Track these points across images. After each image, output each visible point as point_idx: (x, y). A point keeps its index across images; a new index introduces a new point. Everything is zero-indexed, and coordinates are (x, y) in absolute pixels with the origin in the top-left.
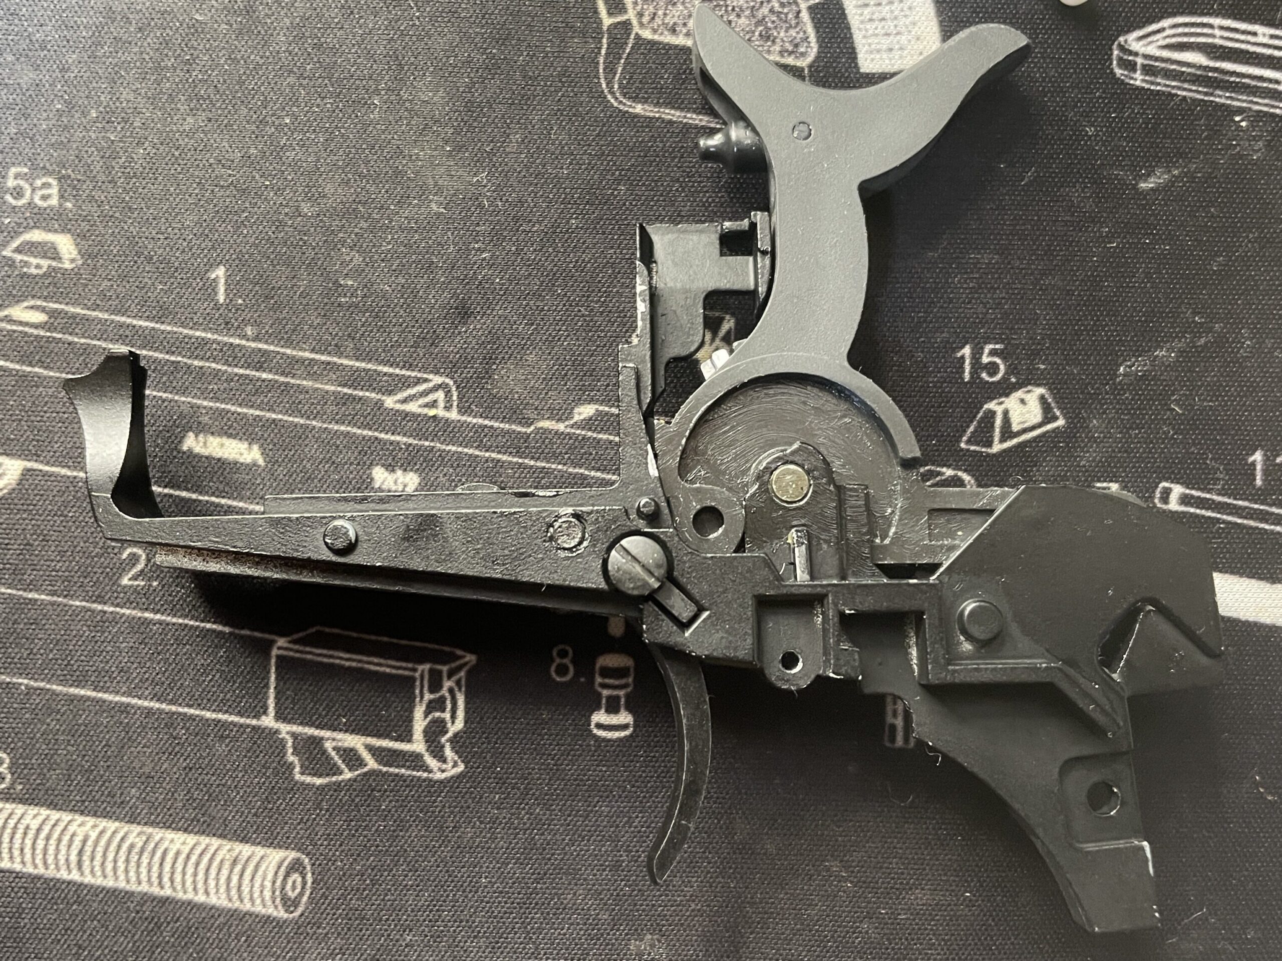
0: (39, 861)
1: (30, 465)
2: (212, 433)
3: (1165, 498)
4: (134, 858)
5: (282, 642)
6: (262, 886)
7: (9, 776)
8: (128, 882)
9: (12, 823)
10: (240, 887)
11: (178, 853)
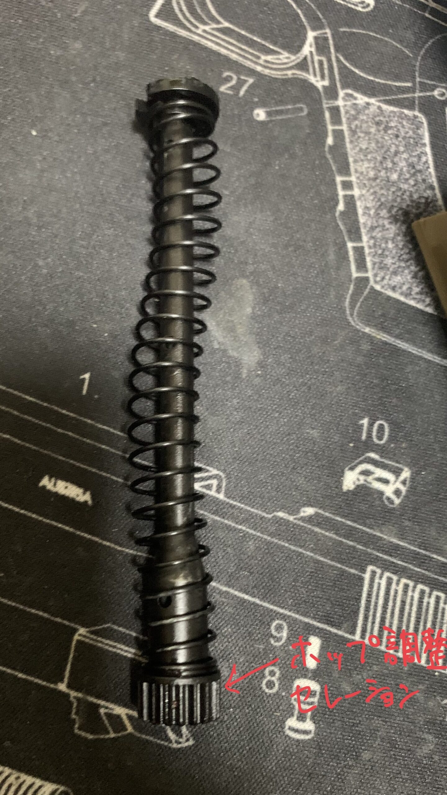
5: (82, 631)
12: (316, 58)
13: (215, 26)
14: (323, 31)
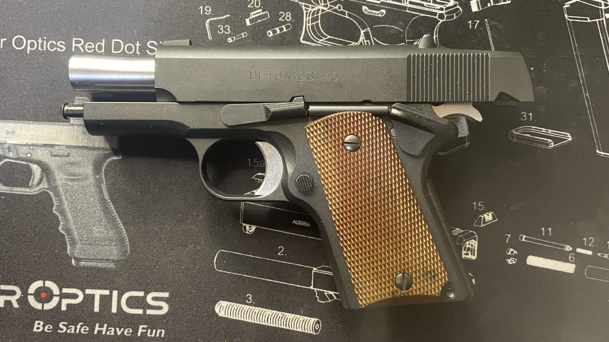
0: (258, 320)
1: (257, 227)
2: (299, 220)
3: (522, 239)
4: (280, 320)
5: (315, 269)
6: (310, 327)
7: (251, 300)
8: (278, 325)
9: (252, 311)
10: (304, 327)
11: (290, 319)
12: (365, 41)
13: (325, 39)
14: (367, 29)
